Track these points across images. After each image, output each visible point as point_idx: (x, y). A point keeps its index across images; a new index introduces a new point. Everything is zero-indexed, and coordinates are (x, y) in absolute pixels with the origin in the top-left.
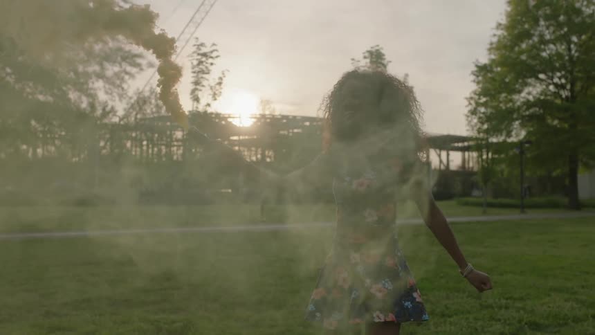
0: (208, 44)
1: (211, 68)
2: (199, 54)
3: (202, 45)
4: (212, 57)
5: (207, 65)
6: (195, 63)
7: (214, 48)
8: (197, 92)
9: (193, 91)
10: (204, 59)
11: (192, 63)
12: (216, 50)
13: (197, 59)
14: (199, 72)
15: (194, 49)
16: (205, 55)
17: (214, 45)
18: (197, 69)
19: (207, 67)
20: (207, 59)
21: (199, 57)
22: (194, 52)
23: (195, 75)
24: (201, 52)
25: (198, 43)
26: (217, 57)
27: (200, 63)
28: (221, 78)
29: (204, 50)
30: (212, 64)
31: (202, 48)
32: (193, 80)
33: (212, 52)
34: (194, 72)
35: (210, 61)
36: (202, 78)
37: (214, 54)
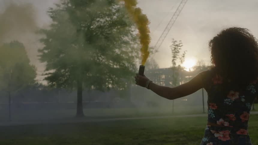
0: (178, 41)
1: (179, 50)
2: (174, 45)
3: (175, 41)
4: (180, 46)
5: (178, 49)
6: (173, 49)
7: (181, 42)
8: (174, 61)
9: (173, 60)
10: (177, 47)
11: (172, 49)
12: (182, 43)
13: (174, 48)
14: (175, 53)
15: (173, 43)
16: (177, 45)
17: (180, 41)
18: (174, 51)
19: (178, 50)
20: (178, 47)
21: (175, 46)
22: (173, 45)
23: (173, 54)
24: (176, 44)
25: (174, 41)
26: (182, 46)
27: (175, 49)
28: (184, 54)
29: (176, 43)
30: (180, 49)
31: (175, 43)
32: (173, 56)
33: (180, 44)
34: (173, 53)
35: (179, 48)
36: (176, 55)
37: (181, 45)
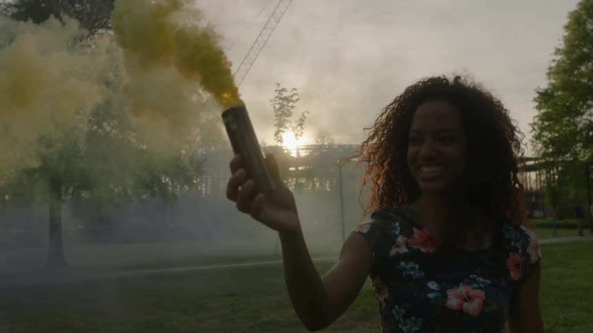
0: (289, 89)
1: (292, 110)
2: (280, 99)
3: (283, 90)
4: (293, 101)
5: (289, 108)
6: (277, 107)
7: (294, 92)
8: (280, 134)
9: (277, 133)
10: (285, 103)
11: (275, 107)
12: (297, 94)
13: (279, 103)
14: (281, 115)
15: (276, 94)
16: (286, 99)
17: (294, 89)
18: (280, 113)
19: (288, 110)
20: (288, 103)
21: (281, 101)
22: (276, 97)
23: (278, 118)
24: (283, 96)
25: (280, 89)
26: (297, 100)
27: (282, 106)
28: (302, 120)
29: (285, 94)
30: (292, 107)
31: (282, 92)
32: (276, 122)
33: (292, 96)
34: (277, 116)
35: (291, 104)
36: (285, 120)
37: (295, 98)
